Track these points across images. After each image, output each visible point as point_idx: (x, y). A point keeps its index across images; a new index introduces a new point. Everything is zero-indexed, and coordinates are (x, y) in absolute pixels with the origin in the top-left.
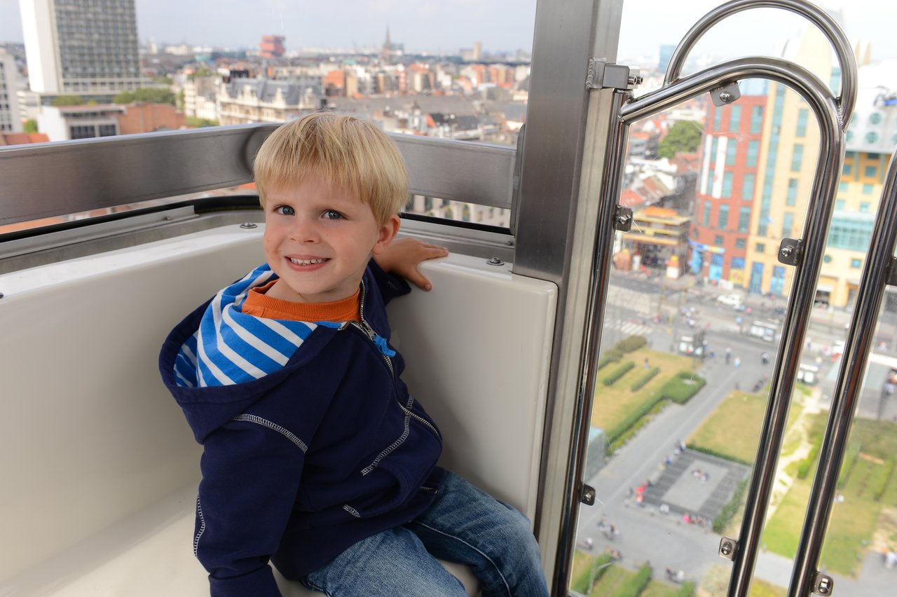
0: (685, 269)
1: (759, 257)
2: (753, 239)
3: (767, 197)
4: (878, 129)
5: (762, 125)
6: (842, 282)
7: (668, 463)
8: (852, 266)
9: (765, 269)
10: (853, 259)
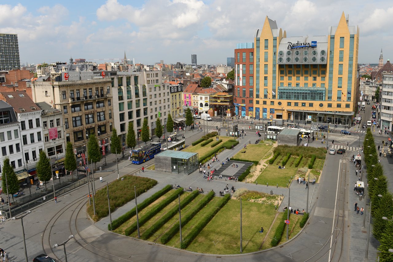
0: (233, 114)
1: (257, 106)
2: (255, 99)
3: (258, 84)
4: (290, 57)
5: (253, 59)
6: (286, 111)
7: (223, 164)
8: (288, 105)
9: (260, 110)
10: (288, 102)
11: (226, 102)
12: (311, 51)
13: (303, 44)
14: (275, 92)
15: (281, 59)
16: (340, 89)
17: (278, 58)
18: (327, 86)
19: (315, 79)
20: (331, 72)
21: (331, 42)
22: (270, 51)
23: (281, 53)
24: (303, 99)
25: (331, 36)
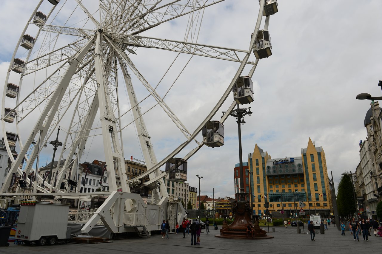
4: (275, 170)
8: (278, 206)
9: (256, 211)
10: (277, 204)
11: (229, 207)
12: (290, 165)
13: (284, 161)
14: (267, 196)
15: (269, 172)
16: (317, 192)
17: (266, 171)
18: (306, 191)
19: (296, 186)
20: (308, 180)
21: (304, 158)
22: (260, 167)
23: (269, 167)
24: (289, 201)
25: (303, 154)
